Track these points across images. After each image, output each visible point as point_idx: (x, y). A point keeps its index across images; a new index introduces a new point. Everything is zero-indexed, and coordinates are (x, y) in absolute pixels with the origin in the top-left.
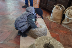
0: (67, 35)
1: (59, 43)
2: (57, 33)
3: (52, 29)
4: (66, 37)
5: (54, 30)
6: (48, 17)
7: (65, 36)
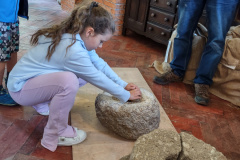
0: (223, 122)
1: (213, 150)
2: (190, 117)
3: (173, 102)
4: (223, 126)
5: (180, 107)
6: (155, 63)
7: (219, 124)
